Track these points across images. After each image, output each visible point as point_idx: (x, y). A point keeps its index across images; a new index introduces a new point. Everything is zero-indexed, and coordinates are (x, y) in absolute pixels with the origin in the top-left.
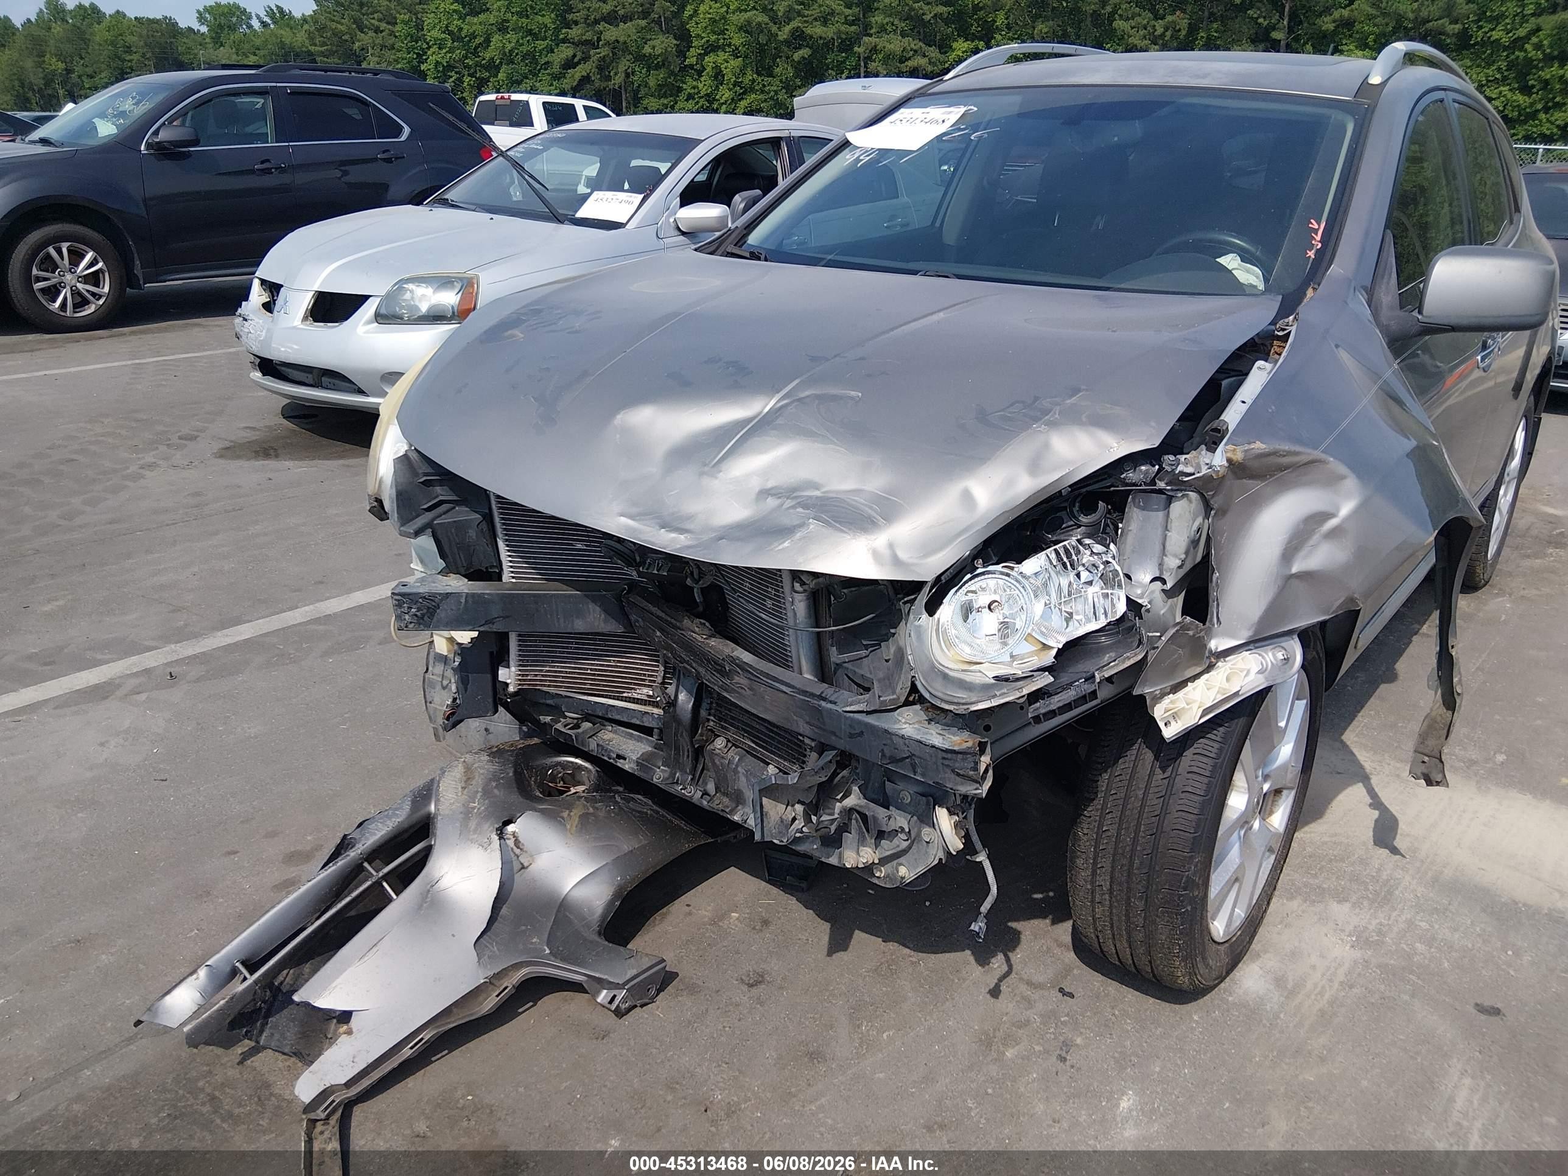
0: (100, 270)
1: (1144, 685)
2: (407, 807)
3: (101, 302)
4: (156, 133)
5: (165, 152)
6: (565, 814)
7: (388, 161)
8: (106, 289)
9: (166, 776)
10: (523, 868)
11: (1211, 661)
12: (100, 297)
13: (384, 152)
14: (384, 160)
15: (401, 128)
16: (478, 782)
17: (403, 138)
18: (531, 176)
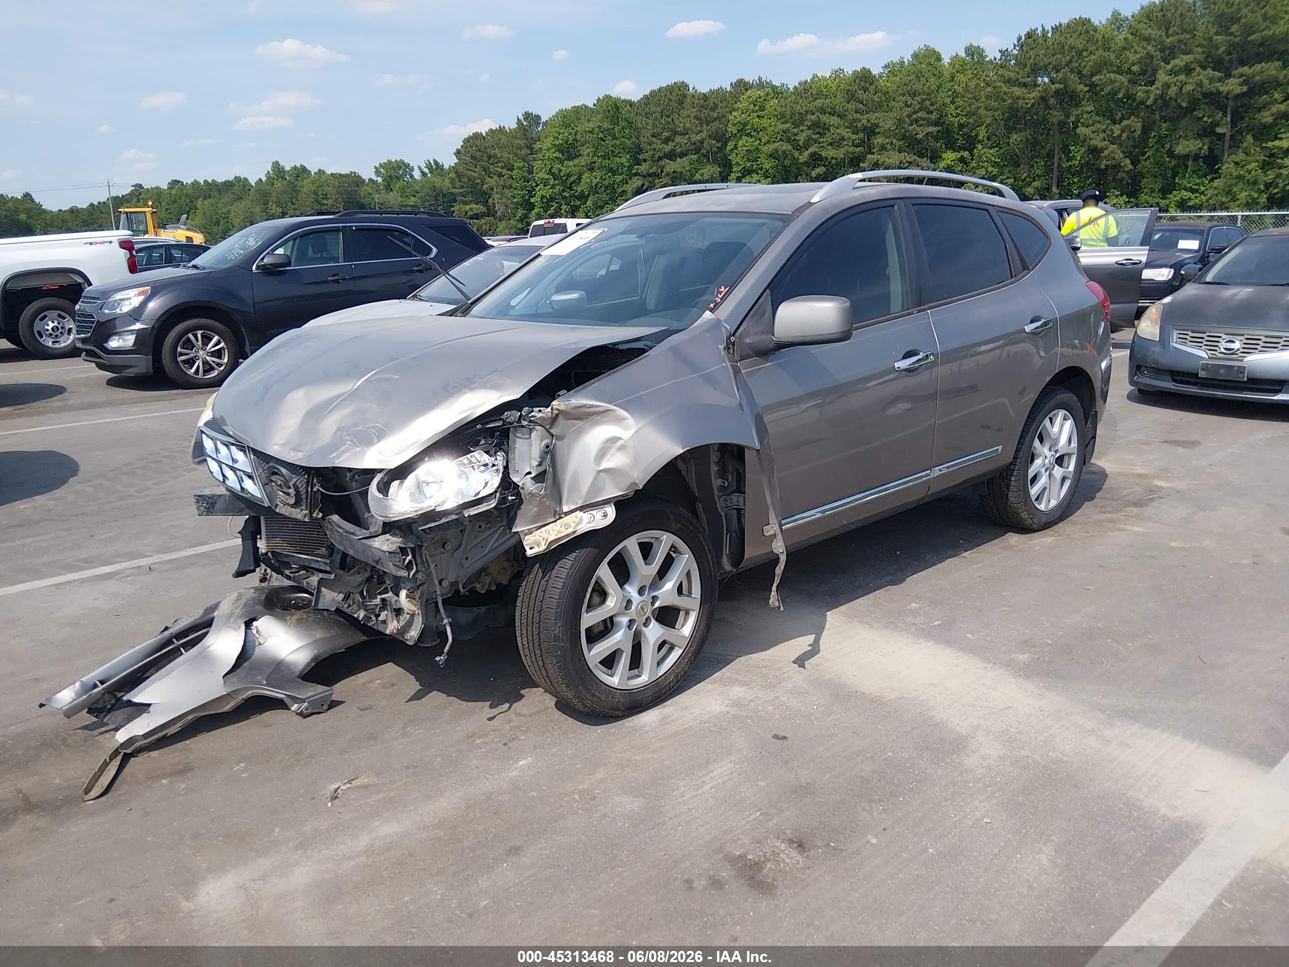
0: (222, 348)
1: (516, 527)
2: (201, 612)
3: (222, 368)
4: (263, 259)
5: (269, 271)
6: (288, 618)
7: (421, 271)
8: (226, 360)
9: (120, 614)
10: (260, 644)
11: (559, 515)
12: (222, 365)
13: (418, 266)
14: (418, 271)
15: (431, 249)
16: (243, 601)
17: (433, 255)
18: (454, 278)
